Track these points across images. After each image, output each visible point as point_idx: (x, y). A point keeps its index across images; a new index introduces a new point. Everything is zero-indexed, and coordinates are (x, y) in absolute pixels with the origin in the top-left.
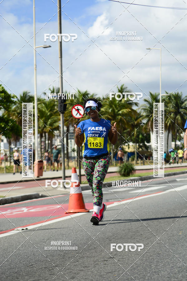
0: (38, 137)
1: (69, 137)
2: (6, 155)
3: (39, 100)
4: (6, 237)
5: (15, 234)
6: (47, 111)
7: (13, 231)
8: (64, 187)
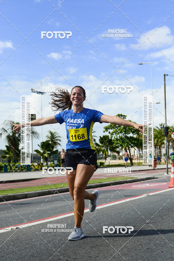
0: (154, 148)
1: (169, 148)
2: (138, 156)
3: (154, 129)
4: (139, 199)
5: (143, 198)
6: (158, 135)
7: (142, 196)
8: (168, 173)
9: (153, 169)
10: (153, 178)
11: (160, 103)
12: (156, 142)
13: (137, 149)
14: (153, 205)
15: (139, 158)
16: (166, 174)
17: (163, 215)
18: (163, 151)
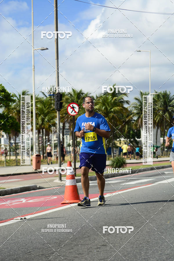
0: (36, 133)
1: (65, 133)
3: (37, 98)
4: (6, 226)
5: (14, 224)
6: (44, 109)
7: (12, 220)
8: (61, 179)
9: (34, 171)
10: (35, 188)
11: (47, 49)
12: (40, 122)
13: (5, 136)
14: (31, 236)
16: (57, 180)
17: (50, 252)
18: (53, 139)
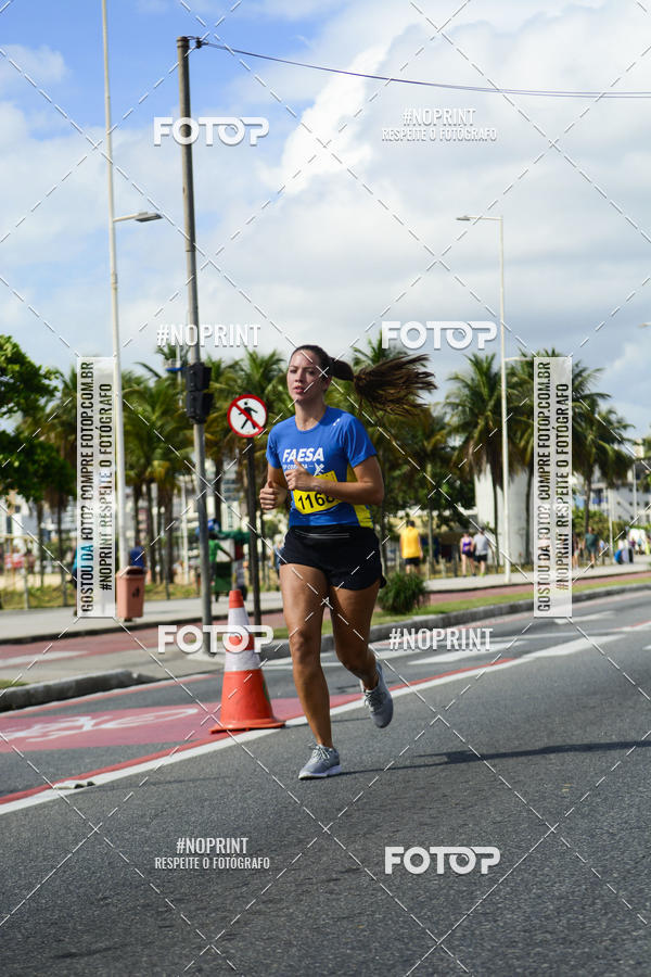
1: (223, 495)
2: (29, 552)
5: (54, 803)
7: (48, 792)
8: (208, 650)
9: (122, 624)
10: (124, 681)
11: (158, 217)
13: (25, 510)
15: (38, 564)
16: (201, 654)
